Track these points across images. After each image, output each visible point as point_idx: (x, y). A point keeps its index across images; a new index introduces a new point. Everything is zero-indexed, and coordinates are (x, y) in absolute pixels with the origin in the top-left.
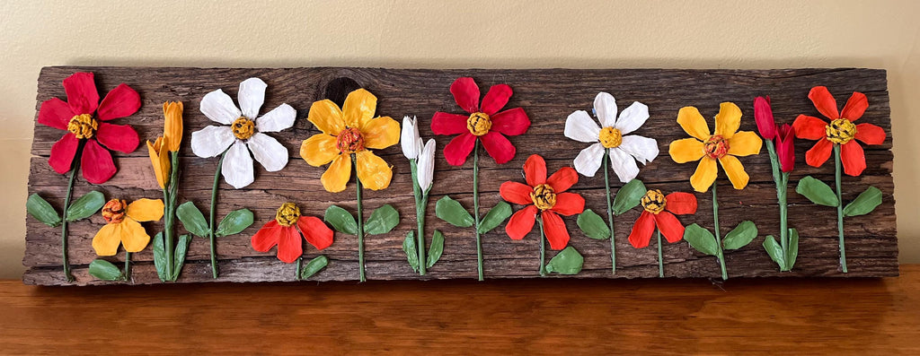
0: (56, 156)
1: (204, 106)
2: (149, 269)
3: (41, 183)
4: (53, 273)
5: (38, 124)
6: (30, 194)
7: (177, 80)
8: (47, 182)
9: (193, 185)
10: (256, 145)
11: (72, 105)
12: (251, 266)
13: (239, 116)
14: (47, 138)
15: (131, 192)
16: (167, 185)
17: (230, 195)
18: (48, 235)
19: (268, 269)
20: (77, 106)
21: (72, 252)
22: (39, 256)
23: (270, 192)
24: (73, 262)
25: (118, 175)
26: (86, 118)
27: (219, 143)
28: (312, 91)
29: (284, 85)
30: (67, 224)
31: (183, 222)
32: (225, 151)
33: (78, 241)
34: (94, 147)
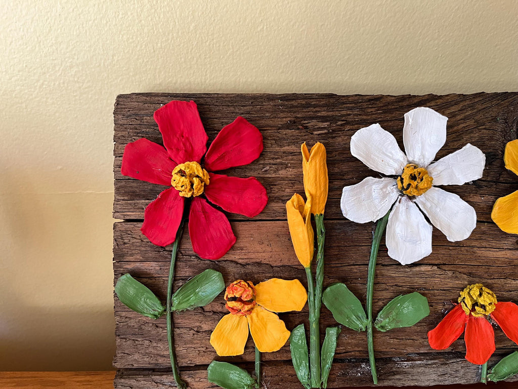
0: (151, 222)
1: (356, 146)
2: (285, 371)
3: (131, 258)
4: (157, 378)
5: (122, 176)
6: (118, 274)
7: (310, 112)
8: (139, 257)
9: (338, 259)
10: (428, 204)
11: (171, 149)
12: (420, 366)
13: (405, 163)
14: (134, 195)
15: (255, 269)
16: (313, 263)
17: (391, 272)
18: (147, 328)
19: (441, 370)
20: (178, 150)
21: (181, 349)
22: (136, 356)
23: (444, 267)
24: (184, 362)
25: (237, 245)
26: (194, 167)
27: (377, 201)
28: (500, 127)
29: (459, 117)
30: (172, 314)
31: (332, 310)
32: (388, 214)
33: (188, 335)
34: (203, 208)
